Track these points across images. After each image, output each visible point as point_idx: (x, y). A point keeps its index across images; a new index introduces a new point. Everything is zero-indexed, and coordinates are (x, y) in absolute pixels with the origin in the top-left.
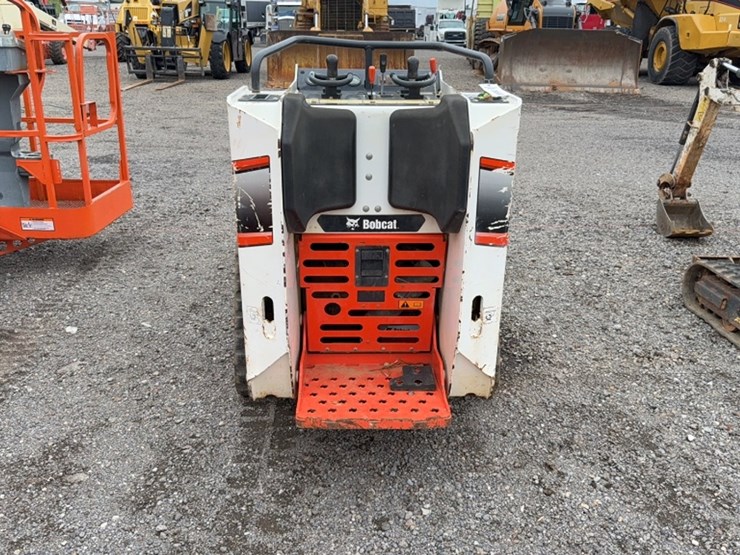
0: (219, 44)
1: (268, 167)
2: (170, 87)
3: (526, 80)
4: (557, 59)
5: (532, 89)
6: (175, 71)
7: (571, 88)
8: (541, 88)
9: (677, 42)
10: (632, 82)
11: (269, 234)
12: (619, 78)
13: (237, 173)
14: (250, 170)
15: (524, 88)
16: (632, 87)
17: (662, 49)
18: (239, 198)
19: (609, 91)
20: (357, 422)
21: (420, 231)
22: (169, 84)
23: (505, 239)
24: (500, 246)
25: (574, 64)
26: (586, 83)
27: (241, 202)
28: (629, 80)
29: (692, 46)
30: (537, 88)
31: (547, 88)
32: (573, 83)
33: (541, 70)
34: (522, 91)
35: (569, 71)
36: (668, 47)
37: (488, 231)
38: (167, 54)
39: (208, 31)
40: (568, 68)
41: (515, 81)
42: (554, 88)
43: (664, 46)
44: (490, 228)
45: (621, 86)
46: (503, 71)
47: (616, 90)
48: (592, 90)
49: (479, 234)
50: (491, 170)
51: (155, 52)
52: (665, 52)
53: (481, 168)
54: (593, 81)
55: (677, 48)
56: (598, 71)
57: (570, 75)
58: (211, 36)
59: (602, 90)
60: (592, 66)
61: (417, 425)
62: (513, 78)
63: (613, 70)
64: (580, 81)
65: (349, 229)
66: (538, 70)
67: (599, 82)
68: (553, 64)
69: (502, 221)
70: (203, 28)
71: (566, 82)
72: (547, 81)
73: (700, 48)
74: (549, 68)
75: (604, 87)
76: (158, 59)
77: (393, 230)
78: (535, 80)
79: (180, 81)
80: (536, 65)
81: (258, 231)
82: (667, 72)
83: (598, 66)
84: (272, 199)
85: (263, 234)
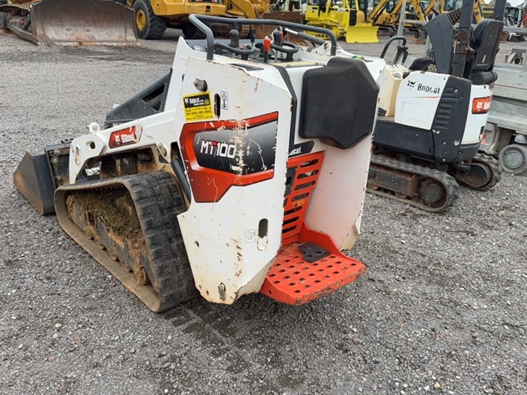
1: (277, 120)
3: (57, 38)
4: (77, 22)
5: (64, 44)
7: (93, 44)
8: (71, 44)
9: (151, 10)
10: (133, 38)
11: (272, 170)
12: (124, 35)
13: (248, 128)
14: (262, 124)
15: (58, 44)
16: (134, 41)
17: (141, 14)
18: (248, 148)
19: (119, 44)
21: (312, 152)
25: (90, 25)
26: (102, 39)
27: (250, 151)
28: (131, 37)
29: (163, 13)
30: (68, 44)
31: (75, 43)
32: (93, 39)
33: (67, 30)
34: (57, 46)
35: (88, 31)
36: (145, 13)
40: (87, 28)
41: (49, 38)
42: (81, 44)
43: (142, 12)
45: (126, 41)
46: (38, 31)
47: (124, 44)
48: (108, 44)
52: (144, 17)
54: (107, 37)
55: (152, 14)
56: (109, 30)
57: (90, 33)
59: (115, 44)
60: (104, 26)
62: (46, 36)
63: (118, 30)
64: (97, 38)
66: (64, 30)
67: (111, 38)
68: (75, 26)
71: (88, 39)
72: (73, 38)
73: (168, 14)
74: (73, 28)
75: (116, 42)
77: (299, 154)
78: (64, 37)
80: (62, 26)
81: (263, 170)
82: (148, 30)
83: (108, 27)
84: (277, 145)
85: (266, 172)
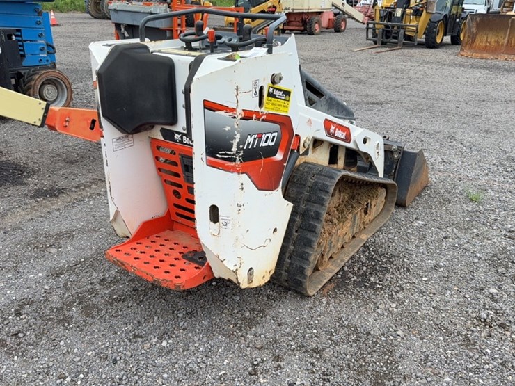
0: (435, 22)
2: (387, 51)
6: (396, 41)
20: (126, 265)
22: (387, 49)
23: (233, 167)
24: (229, 172)
37: (217, 158)
38: (395, 28)
39: (427, 13)
44: (218, 156)
49: (209, 158)
50: (214, 111)
51: (387, 26)
53: (205, 108)
58: (429, 17)
61: (155, 281)
65: (176, 141)
69: (228, 152)
70: (424, 11)
76: (388, 32)
79: (398, 47)
